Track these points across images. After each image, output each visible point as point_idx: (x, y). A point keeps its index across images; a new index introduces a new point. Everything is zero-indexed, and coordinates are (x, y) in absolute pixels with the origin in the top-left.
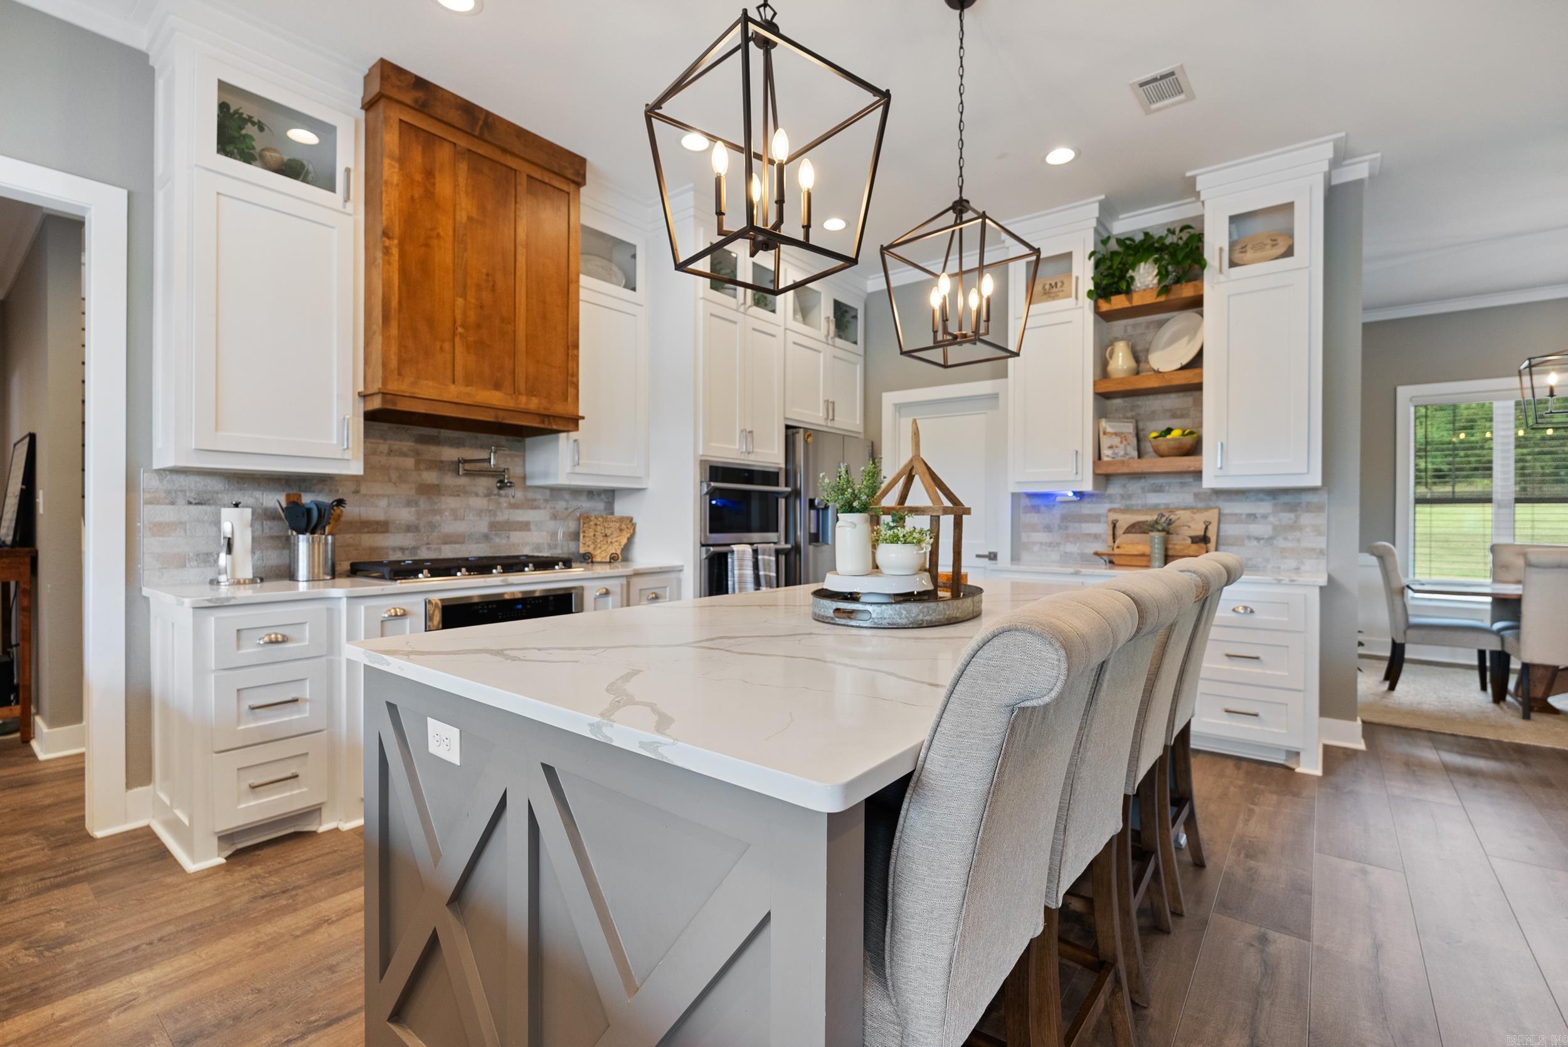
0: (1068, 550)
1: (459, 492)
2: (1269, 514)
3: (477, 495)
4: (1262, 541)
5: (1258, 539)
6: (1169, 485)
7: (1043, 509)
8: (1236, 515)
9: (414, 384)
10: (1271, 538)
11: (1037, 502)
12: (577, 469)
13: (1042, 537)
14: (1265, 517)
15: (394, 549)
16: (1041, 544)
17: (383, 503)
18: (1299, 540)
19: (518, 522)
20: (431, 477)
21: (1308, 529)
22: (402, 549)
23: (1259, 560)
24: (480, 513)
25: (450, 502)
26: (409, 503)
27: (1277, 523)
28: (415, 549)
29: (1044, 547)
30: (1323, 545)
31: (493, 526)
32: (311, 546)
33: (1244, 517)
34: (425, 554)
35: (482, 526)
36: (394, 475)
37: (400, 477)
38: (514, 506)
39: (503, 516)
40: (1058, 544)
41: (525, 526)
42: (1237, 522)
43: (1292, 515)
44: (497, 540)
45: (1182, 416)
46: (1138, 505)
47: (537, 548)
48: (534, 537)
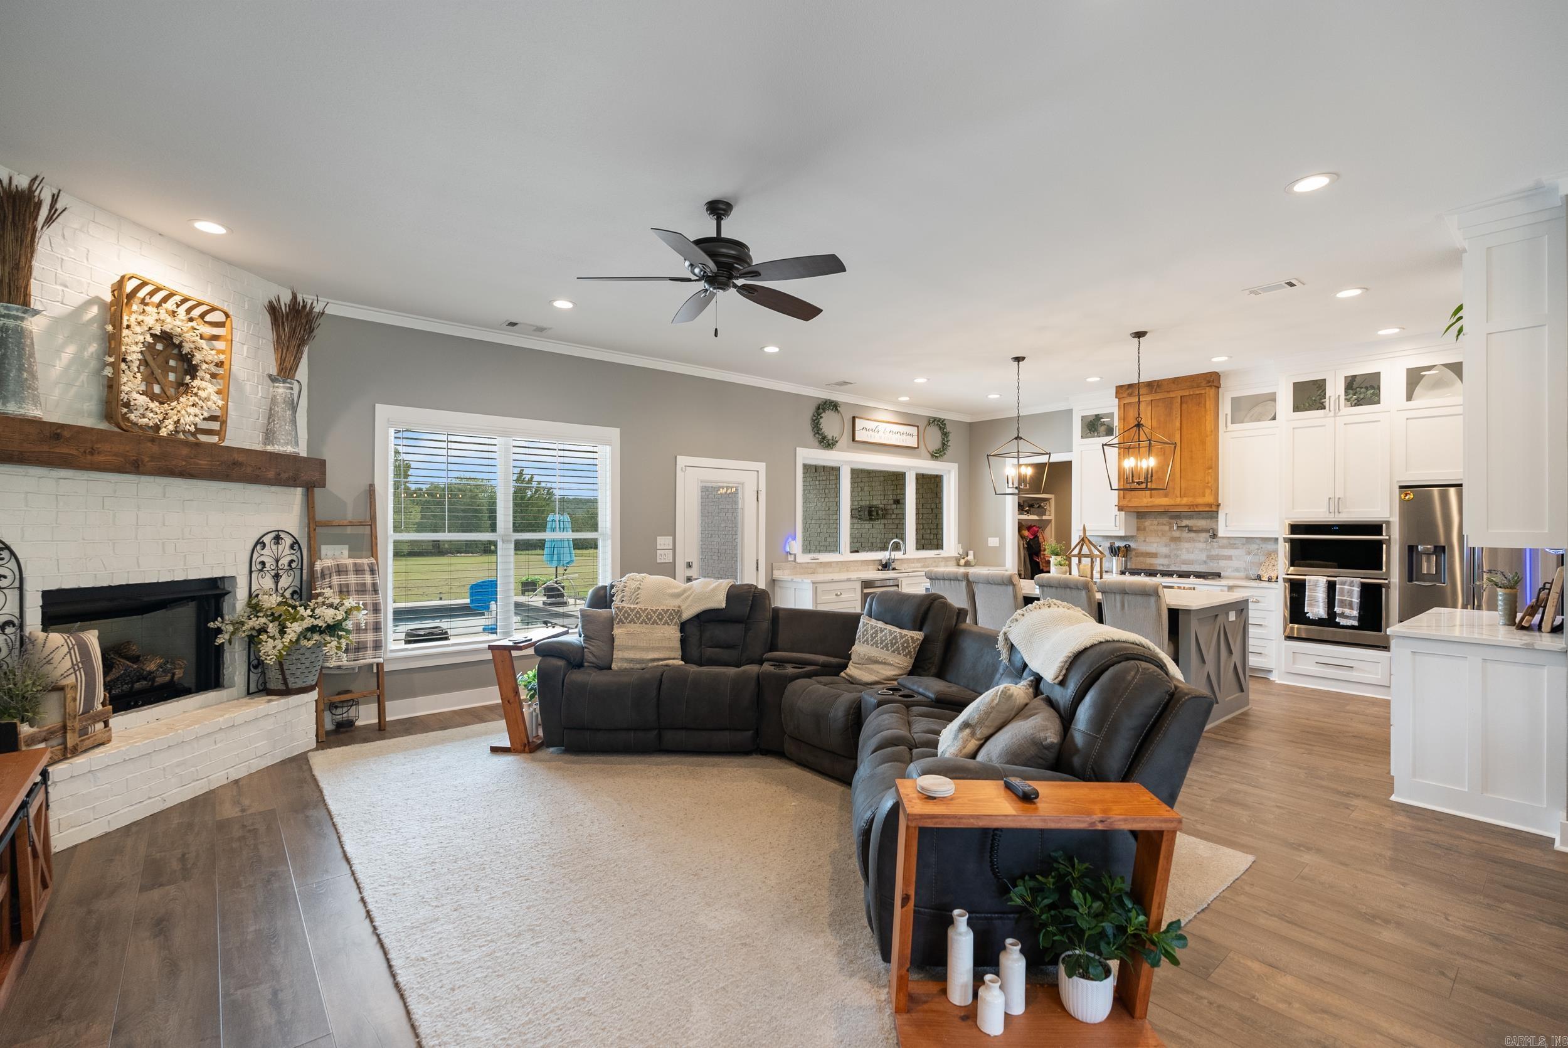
1: (1189, 540)
3: (1200, 541)
9: (1129, 501)
12: (1228, 528)
15: (1160, 565)
17: (1155, 545)
19: (1224, 556)
20: (1177, 534)
22: (1163, 565)
24: (1201, 550)
25: (1186, 545)
26: (1166, 546)
28: (1168, 566)
31: (1208, 557)
32: (1117, 561)
34: (1173, 568)
35: (1203, 557)
36: (1160, 534)
37: (1162, 534)
38: (1222, 547)
39: (1214, 552)
41: (1229, 558)
44: (1211, 564)
47: (1237, 570)
48: (1235, 563)
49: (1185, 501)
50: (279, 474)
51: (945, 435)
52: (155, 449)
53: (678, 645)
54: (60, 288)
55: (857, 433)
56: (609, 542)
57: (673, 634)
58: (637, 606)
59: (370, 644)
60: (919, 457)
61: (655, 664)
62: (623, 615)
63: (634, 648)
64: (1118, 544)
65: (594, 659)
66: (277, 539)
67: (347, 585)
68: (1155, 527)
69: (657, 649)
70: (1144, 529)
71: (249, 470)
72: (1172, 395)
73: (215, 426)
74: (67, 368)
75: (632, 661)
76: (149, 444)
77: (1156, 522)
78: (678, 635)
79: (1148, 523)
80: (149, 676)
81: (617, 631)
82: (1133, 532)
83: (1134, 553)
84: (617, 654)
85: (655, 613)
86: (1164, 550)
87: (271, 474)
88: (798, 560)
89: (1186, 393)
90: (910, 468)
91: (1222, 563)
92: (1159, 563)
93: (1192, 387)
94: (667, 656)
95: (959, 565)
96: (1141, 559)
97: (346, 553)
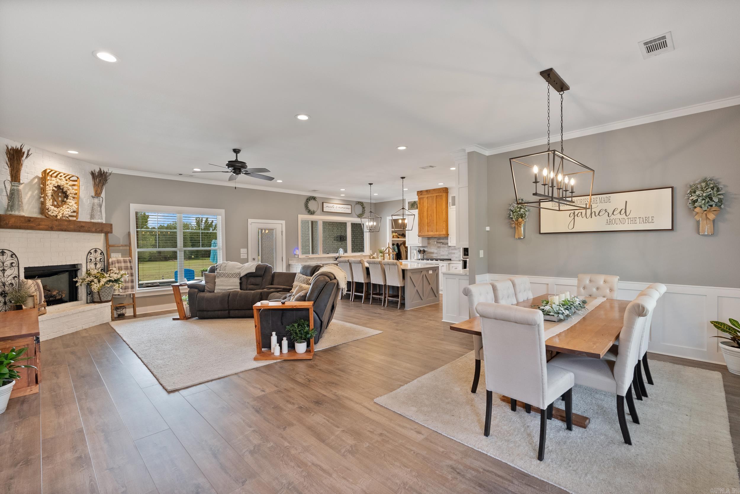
1: (444, 247)
9: (422, 233)
12: (451, 243)
17: (433, 249)
20: (439, 245)
24: (446, 251)
25: (442, 249)
31: (448, 253)
34: (438, 258)
35: (447, 253)
38: (452, 250)
39: (450, 252)
41: (454, 253)
47: (456, 258)
48: (456, 255)
49: (437, 233)
50: (96, 229)
51: (364, 208)
52: (57, 223)
53: (239, 284)
54: (26, 174)
55: (324, 208)
56: (221, 251)
57: (238, 281)
58: (224, 272)
59: (130, 287)
60: (352, 217)
61: (230, 290)
62: (219, 275)
63: (222, 285)
64: (422, 249)
65: (208, 289)
66: (96, 251)
67: (121, 267)
68: (433, 243)
69: (231, 286)
70: (430, 244)
71: (86, 228)
72: (433, 195)
73: (75, 214)
74: (29, 199)
75: (221, 290)
76: (55, 222)
77: (433, 241)
78: (239, 281)
79: (431, 241)
80: (54, 296)
81: (216, 280)
82: (426, 245)
83: (427, 252)
84: (216, 288)
85: (230, 274)
86: (435, 251)
87: (94, 230)
88: (299, 257)
89: (437, 194)
90: (349, 221)
91: (452, 255)
92: (435, 256)
93: (439, 193)
94: (234, 288)
95: (370, 258)
96: (429, 255)
97: (120, 256)
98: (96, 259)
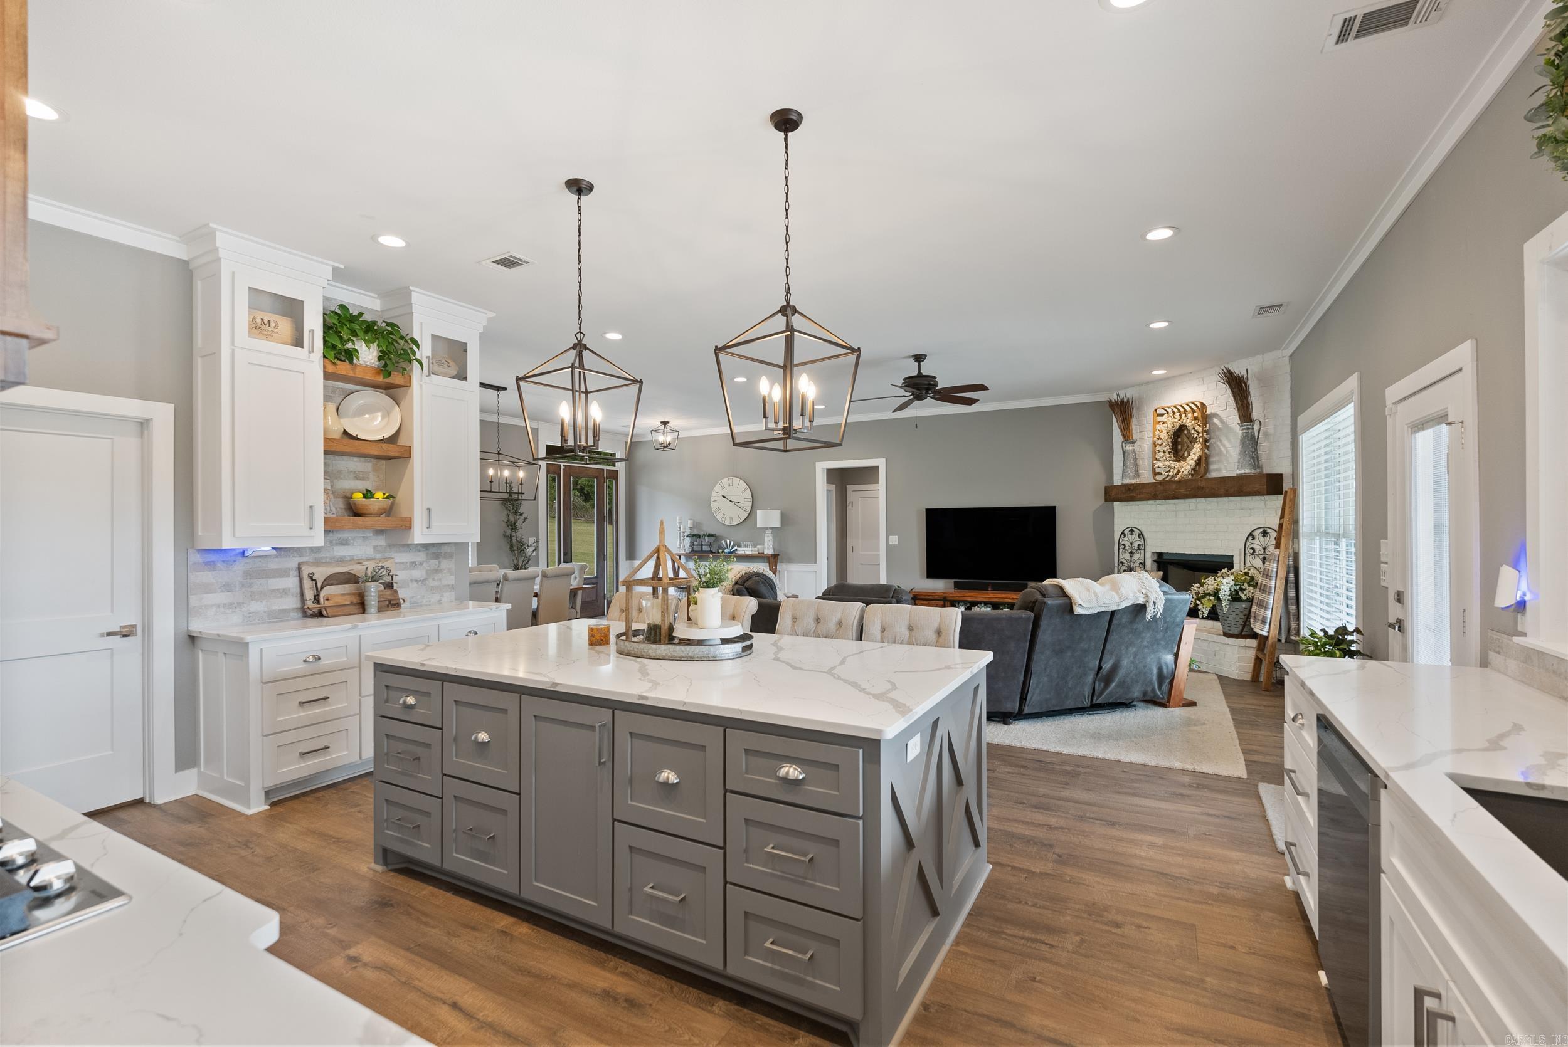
0: (252, 610)
2: (424, 562)
4: (420, 583)
5: (417, 581)
6: (354, 538)
7: (219, 565)
8: (403, 563)
10: (425, 579)
11: (211, 557)
13: (221, 598)
14: (421, 564)
16: (218, 606)
18: (440, 579)
21: (445, 572)
23: (419, 597)
27: (429, 568)
29: (222, 610)
30: (453, 582)
33: (408, 564)
40: (240, 604)
42: (404, 569)
43: (436, 562)
45: (363, 479)
46: (327, 557)
66: (1265, 533)
73: (1197, 468)
98: (1265, 549)
